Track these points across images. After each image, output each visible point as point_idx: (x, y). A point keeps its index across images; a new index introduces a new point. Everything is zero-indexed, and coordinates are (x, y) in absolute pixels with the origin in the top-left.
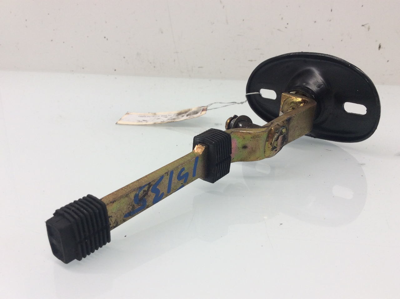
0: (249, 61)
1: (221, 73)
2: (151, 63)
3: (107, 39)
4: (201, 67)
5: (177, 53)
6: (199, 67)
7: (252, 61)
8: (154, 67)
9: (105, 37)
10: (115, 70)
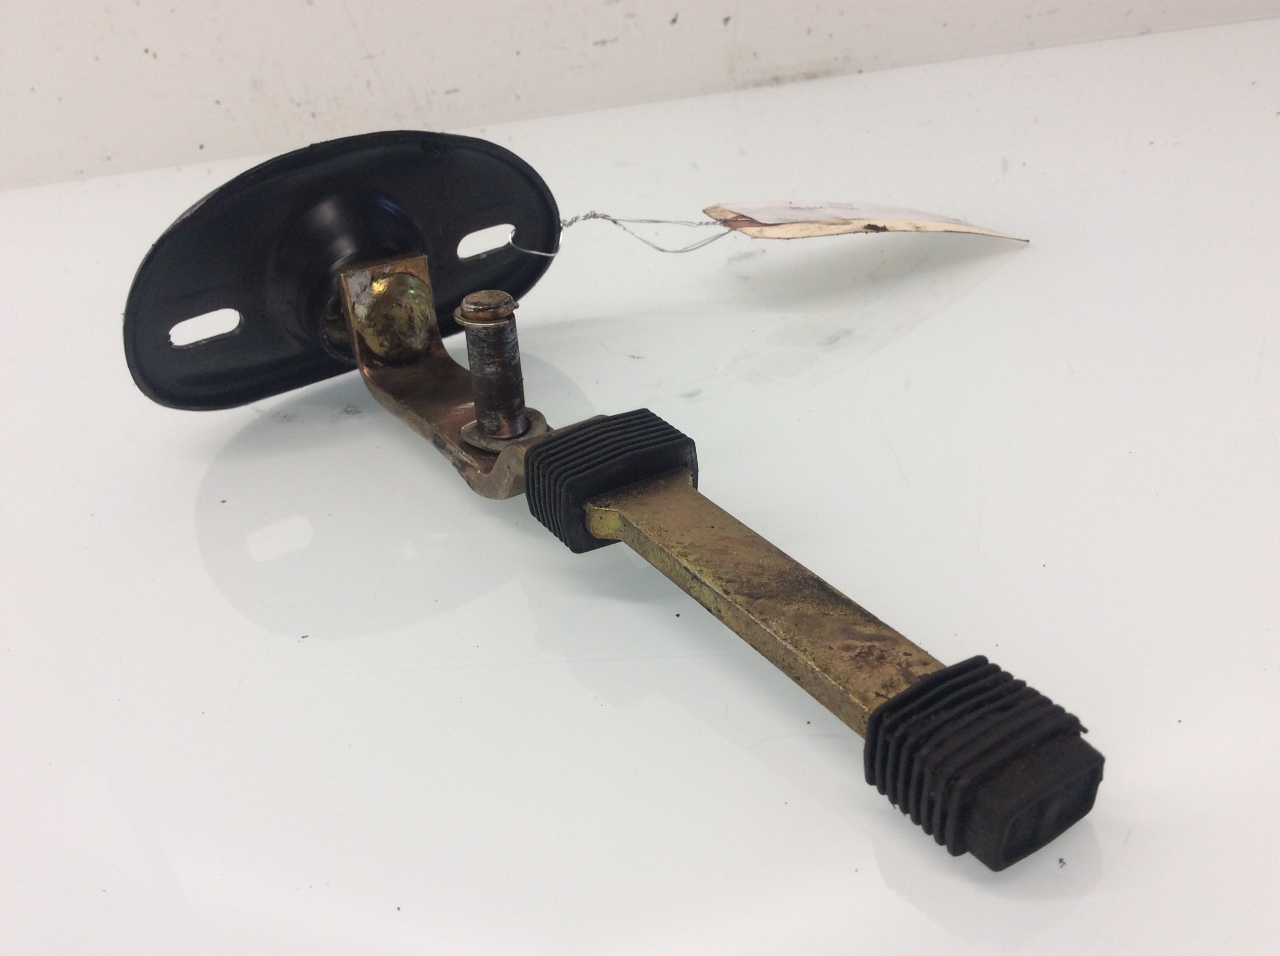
0: (596, 43)
1: (518, 98)
2: (299, 105)
3: (155, 56)
4: (456, 91)
5: (369, 57)
6: (448, 92)
7: (603, 43)
8: (313, 115)
9: (147, 51)
10: (201, 147)
